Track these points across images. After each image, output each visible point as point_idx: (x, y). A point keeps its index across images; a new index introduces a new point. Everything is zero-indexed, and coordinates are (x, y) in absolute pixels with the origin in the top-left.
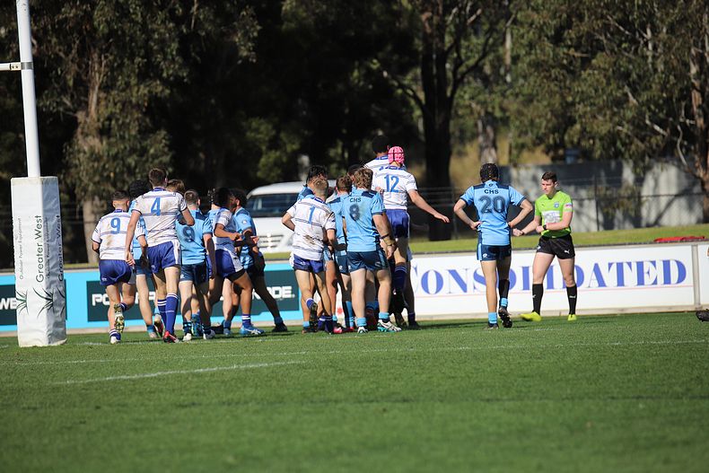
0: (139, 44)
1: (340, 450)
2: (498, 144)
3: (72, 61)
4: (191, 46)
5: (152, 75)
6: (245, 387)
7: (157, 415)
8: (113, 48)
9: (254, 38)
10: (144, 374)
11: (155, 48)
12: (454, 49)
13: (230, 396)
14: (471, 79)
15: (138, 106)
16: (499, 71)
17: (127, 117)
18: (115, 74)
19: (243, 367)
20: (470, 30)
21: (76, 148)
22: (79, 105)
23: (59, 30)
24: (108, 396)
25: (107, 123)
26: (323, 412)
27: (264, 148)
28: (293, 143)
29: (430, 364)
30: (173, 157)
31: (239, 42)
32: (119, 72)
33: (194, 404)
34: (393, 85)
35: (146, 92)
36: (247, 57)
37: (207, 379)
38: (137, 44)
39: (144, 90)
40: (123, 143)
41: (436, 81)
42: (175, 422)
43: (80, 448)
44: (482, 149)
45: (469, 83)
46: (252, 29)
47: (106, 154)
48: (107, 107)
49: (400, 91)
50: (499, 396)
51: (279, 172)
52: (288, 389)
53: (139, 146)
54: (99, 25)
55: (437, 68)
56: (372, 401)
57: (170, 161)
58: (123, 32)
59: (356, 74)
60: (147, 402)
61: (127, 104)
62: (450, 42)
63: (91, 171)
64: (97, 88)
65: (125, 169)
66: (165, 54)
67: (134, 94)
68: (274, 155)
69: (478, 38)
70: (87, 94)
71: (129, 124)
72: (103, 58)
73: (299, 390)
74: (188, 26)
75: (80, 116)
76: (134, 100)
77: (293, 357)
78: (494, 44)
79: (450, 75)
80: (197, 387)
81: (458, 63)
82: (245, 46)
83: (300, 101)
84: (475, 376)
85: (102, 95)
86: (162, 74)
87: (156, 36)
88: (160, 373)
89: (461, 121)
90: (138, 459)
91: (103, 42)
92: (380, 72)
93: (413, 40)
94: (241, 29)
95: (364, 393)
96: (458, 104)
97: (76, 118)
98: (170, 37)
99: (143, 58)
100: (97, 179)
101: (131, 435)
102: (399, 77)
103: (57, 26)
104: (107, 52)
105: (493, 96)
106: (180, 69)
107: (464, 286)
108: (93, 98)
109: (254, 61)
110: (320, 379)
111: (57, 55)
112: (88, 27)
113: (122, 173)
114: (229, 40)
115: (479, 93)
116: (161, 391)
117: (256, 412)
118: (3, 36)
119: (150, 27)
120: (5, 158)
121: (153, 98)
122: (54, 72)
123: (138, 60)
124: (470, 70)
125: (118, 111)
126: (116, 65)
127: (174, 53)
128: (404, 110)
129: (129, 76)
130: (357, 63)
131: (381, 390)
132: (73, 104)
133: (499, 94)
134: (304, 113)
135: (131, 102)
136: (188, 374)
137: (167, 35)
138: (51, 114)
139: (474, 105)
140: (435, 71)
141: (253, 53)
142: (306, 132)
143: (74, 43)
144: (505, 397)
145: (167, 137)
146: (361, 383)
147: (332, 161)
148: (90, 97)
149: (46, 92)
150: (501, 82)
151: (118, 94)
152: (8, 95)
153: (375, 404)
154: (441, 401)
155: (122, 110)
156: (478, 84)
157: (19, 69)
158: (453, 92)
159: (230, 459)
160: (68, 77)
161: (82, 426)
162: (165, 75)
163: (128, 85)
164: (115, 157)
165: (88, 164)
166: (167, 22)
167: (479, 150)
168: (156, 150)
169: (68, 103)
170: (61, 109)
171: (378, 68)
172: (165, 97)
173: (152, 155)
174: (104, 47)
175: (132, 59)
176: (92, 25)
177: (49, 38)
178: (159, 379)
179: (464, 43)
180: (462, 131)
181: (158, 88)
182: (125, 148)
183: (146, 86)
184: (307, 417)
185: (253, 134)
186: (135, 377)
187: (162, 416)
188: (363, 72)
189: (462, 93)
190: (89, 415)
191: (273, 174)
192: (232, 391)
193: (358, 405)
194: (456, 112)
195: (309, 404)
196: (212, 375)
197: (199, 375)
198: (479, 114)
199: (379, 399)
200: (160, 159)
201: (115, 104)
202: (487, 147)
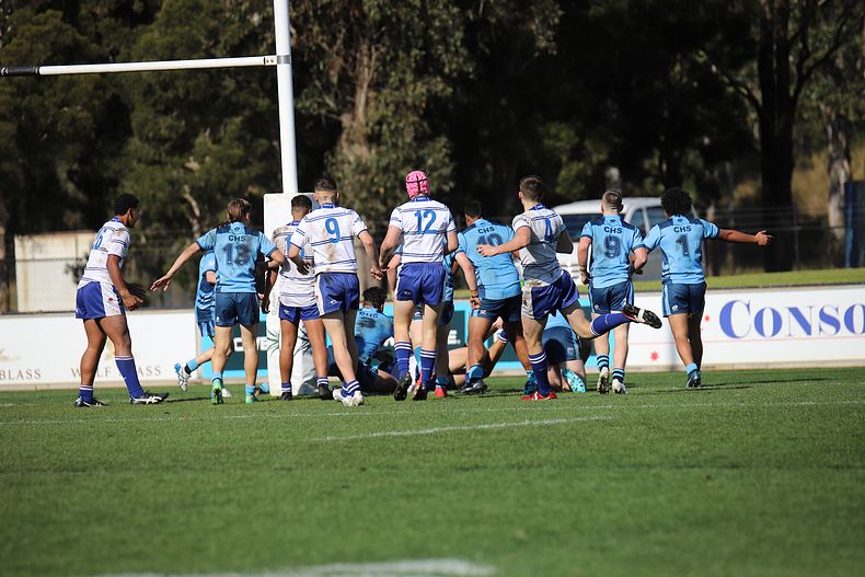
0: (417, 33)
1: (654, 525)
2: (852, 154)
3: (337, 54)
4: (479, 35)
5: (431, 70)
6: (538, 447)
7: (433, 479)
8: (386, 37)
9: (555, 25)
10: (418, 429)
11: (436, 37)
12: (799, 39)
13: (521, 458)
14: (819, 74)
15: (415, 108)
16: (855, 65)
17: (400, 121)
18: (388, 68)
19: (536, 423)
20: (819, 15)
21: (340, 158)
22: (345, 106)
23: (323, 17)
24: (375, 455)
25: (377, 128)
26: (633, 478)
27: (564, 158)
28: (600, 153)
29: (765, 421)
30: (455, 170)
31: (537, 30)
32: (392, 66)
33: (477, 467)
34: (723, 82)
35: (424, 90)
36: (546, 48)
37: (493, 437)
38: (413, 33)
39: (421, 88)
40: (395, 152)
41: (775, 77)
42: (455, 488)
43: (342, 517)
44: (832, 160)
45: (817, 79)
46: (553, 15)
47: (375, 165)
48: (377, 109)
49: (731, 89)
50: (851, 462)
51: (583, 187)
52: (591, 451)
53: (414, 156)
54: (370, 10)
55: (778, 62)
56: (693, 467)
57: (452, 175)
58: (399, 19)
59: (678, 68)
60: (421, 464)
61: (401, 105)
62: (794, 29)
63: (358, 186)
64: (365, 85)
65: (397, 184)
66: (447, 45)
67: (410, 93)
68: (576, 167)
69: (829, 25)
70: (353, 93)
71: (403, 129)
72: (373, 50)
73: (604, 451)
74: (476, 12)
75: (345, 119)
76: (409, 100)
77: (597, 412)
78: (848, 32)
79: (793, 69)
80: (481, 447)
81: (804, 55)
82: (543, 35)
83: (609, 102)
84: (820, 436)
85: (372, 94)
86: (443, 69)
87: (437, 23)
88: (436, 429)
89: (808, 126)
90: (410, 532)
91: (373, 30)
92: (707, 65)
93: (750, 28)
94: (539, 15)
95: (684, 457)
96: (803, 105)
97: (340, 123)
98: (453, 25)
99: (421, 49)
100: (364, 195)
101: (403, 502)
102: (732, 72)
103: (319, 12)
104: (378, 42)
105: (847, 96)
106: (465, 62)
107: (807, 328)
108: (361, 98)
109: (555, 53)
110: (629, 439)
111: (318, 46)
112: (356, 12)
113: (394, 188)
114: (525, 28)
115: (830, 92)
116: (439, 451)
117: (552, 478)
118: (257, 24)
119: (430, 12)
120: (256, 169)
121: (433, 98)
122: (315, 67)
123: (415, 52)
124: (818, 63)
125: (390, 114)
126: (388, 58)
127: (458, 43)
128: (736, 113)
129: (404, 72)
130: (679, 56)
131: (704, 452)
132: (337, 105)
133: (854, 93)
134: (614, 116)
135: (405, 103)
136: (471, 431)
137: (451, 22)
138: (311, 117)
139: (822, 107)
140: (775, 64)
141: (554, 43)
142: (616, 140)
143: (340, 31)
144: (859, 464)
145: (448, 145)
146: (680, 444)
147: (647, 174)
148: (357, 97)
149: (306, 90)
150: (857, 78)
151: (391, 94)
152: (261, 94)
153: (696, 469)
154: (779, 468)
155: (395, 113)
156: (829, 81)
157: (275, 63)
158: (797, 92)
159: (521, 534)
160: (332, 73)
161: (345, 491)
162: (447, 70)
163: (402, 82)
164: (386, 170)
165: (353, 176)
166: (451, 7)
167: (827, 162)
168: (434, 161)
169: (332, 104)
170: (323, 111)
171: (705, 62)
172: (447, 97)
173: (430, 167)
174: (375, 36)
175: (407, 51)
176: (361, 11)
177: (310, 26)
178: (435, 436)
179: (811, 31)
180: (808, 139)
181: (439, 85)
182: (398, 158)
183: (424, 84)
184: (613, 484)
185: (551, 142)
186: (408, 433)
187: (440, 481)
188: (687, 66)
189: (808, 93)
190: (353, 478)
191: (575, 191)
192: (523, 452)
193: (675, 470)
194: (801, 115)
195: (617, 469)
196: (500, 432)
197: (483, 432)
198: (829, 117)
199: (702, 464)
200: (439, 172)
201: (387, 105)
202: (838, 158)
